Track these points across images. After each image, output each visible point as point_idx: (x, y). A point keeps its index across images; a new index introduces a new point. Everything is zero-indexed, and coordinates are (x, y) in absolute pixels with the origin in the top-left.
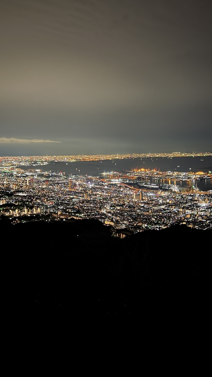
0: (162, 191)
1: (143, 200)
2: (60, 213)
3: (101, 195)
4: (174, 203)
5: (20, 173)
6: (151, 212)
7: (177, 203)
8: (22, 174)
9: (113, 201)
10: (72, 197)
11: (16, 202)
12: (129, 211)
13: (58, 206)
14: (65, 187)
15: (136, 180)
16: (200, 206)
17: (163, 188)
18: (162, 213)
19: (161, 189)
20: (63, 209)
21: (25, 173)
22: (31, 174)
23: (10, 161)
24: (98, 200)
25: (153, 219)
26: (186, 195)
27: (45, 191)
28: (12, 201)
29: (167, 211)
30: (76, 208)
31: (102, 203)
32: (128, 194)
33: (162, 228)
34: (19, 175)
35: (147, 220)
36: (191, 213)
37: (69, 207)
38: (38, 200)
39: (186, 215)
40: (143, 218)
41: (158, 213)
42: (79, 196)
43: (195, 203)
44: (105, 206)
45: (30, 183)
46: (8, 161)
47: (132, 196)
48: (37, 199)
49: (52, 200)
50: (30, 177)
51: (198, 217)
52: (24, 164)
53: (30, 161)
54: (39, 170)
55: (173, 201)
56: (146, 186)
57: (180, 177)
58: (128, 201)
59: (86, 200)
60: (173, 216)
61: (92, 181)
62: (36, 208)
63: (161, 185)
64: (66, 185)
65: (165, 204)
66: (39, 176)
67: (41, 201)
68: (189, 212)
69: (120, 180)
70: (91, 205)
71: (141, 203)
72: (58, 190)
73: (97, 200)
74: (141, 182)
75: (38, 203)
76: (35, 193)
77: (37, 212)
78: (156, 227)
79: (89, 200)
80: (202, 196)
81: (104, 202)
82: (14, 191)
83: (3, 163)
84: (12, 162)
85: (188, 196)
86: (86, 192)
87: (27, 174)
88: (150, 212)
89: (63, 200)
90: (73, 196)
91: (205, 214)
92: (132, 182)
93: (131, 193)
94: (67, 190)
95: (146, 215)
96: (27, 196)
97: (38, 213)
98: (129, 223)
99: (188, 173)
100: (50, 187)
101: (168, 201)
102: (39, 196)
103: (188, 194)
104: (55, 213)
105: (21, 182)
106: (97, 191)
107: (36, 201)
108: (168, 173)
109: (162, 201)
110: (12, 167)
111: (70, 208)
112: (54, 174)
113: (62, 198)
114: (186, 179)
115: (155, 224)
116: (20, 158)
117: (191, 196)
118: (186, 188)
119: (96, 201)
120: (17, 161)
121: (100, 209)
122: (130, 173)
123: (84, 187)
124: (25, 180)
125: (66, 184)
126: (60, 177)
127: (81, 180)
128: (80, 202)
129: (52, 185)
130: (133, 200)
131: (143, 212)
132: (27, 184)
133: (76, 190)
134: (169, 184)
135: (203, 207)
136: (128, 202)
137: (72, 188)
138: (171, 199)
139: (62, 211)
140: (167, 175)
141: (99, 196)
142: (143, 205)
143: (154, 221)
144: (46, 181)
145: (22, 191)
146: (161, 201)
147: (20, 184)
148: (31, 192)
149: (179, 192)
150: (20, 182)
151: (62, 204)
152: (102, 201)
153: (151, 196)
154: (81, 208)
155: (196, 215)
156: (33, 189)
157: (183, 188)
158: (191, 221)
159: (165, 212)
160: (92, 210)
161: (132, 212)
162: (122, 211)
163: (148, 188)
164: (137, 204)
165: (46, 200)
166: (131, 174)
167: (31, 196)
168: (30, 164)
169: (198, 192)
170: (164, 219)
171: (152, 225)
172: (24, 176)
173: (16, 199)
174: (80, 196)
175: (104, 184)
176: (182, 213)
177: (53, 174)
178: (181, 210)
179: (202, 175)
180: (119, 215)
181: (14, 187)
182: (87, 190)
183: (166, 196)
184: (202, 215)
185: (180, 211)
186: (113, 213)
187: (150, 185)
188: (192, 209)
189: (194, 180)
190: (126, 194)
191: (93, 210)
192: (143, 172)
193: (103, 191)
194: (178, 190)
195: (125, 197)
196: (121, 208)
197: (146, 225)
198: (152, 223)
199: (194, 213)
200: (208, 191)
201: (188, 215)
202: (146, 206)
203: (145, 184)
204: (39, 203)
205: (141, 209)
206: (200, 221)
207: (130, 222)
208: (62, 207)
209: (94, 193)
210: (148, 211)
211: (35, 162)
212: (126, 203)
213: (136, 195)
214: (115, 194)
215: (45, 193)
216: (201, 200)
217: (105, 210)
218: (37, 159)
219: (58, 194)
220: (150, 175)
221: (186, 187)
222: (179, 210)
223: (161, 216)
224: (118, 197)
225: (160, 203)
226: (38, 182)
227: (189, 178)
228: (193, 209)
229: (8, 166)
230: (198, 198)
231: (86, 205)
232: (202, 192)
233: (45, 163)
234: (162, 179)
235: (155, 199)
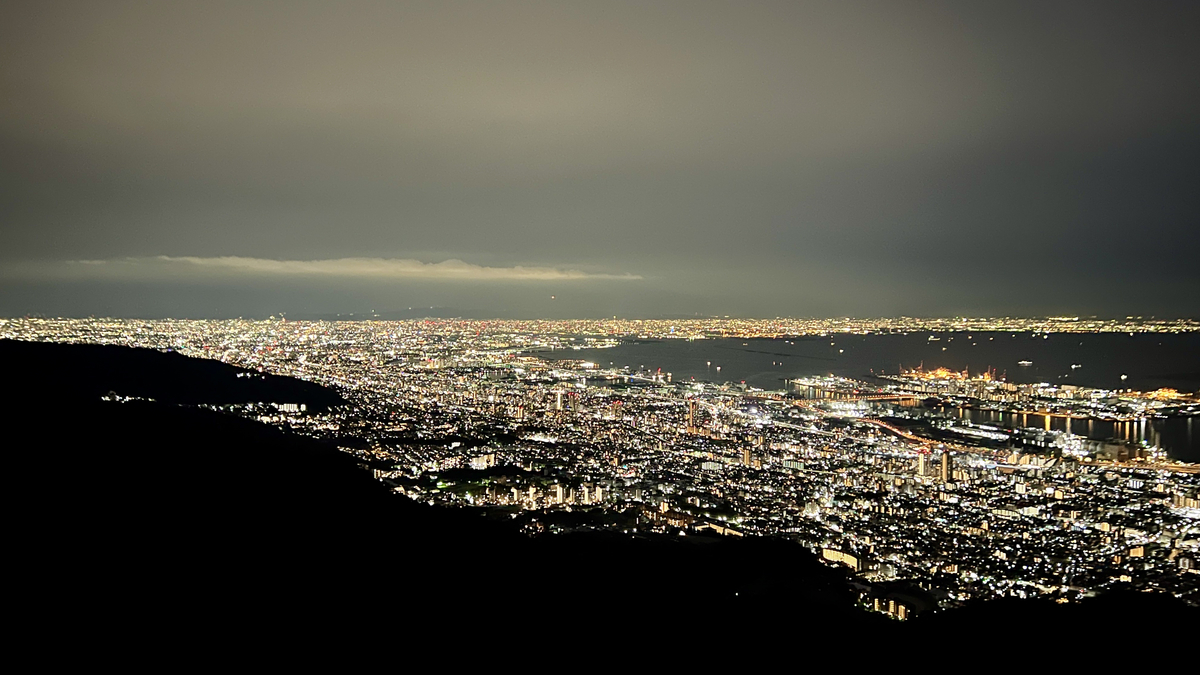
0: (1022, 454)
1: (951, 480)
2: (667, 509)
3: (797, 457)
4: (1074, 500)
5: (534, 372)
6: (990, 527)
7: (1085, 499)
8: (540, 375)
9: (842, 480)
10: (697, 454)
11: (526, 463)
12: (905, 520)
13: (657, 485)
14: (674, 421)
15: (920, 407)
16: (1180, 518)
17: (1025, 441)
18: (1032, 534)
19: (1019, 444)
20: (673, 497)
21: (550, 373)
22: (567, 375)
23: (506, 333)
24: (790, 472)
25: (997, 553)
26: (1116, 472)
27: (613, 431)
28: (514, 459)
29: (1050, 527)
30: (716, 496)
31: (803, 485)
32: (897, 458)
33: (1038, 590)
34: (533, 377)
35: (978, 555)
36: (1145, 541)
37: (694, 489)
38: (592, 461)
39: (1128, 548)
40: (959, 549)
41: (1015, 535)
42: (721, 454)
43: (1157, 503)
44: (817, 496)
45: (565, 402)
46: (498, 333)
47: (910, 464)
48: (588, 455)
49: (635, 461)
50: (565, 384)
51: (1177, 559)
52: (545, 345)
53: (562, 336)
54: (591, 365)
55: (1067, 491)
56: (958, 433)
57: (1088, 404)
58: (898, 483)
59: (746, 471)
60: (1075, 547)
61: (762, 405)
62: (592, 485)
63: (1016, 432)
64: (677, 414)
65: (1039, 503)
66: (591, 381)
67: (602, 465)
68: (1136, 536)
69: (862, 405)
70: (766, 488)
71: (947, 492)
72: (653, 430)
73: (784, 471)
74: (939, 415)
75: (593, 469)
76: (580, 437)
77: (592, 500)
78: (1016, 587)
79: (757, 469)
80: (1181, 478)
81: (810, 482)
82: (518, 428)
83: (484, 339)
84: (512, 336)
85: (1125, 475)
86: (744, 441)
87: (556, 374)
88: (985, 525)
89: (670, 465)
90: (701, 451)
92: (906, 415)
93: (906, 454)
94: (683, 431)
95: (970, 539)
96: (557, 443)
97: (596, 504)
98: (907, 563)
99: (1118, 392)
100: (628, 419)
101: (1049, 491)
102: (595, 448)
103: (1124, 471)
104: (648, 507)
105: (539, 399)
106: (783, 441)
107: (586, 462)
108: (1037, 388)
109: (1027, 490)
110: (511, 351)
111: (695, 494)
112: (639, 376)
113: (667, 457)
114: (1109, 414)
115: (1011, 575)
116: (534, 326)
117: (1136, 476)
118: (1116, 447)
119: (784, 475)
120: (524, 334)
121: (801, 504)
122: (897, 383)
123: (738, 425)
124: (551, 394)
125: (677, 410)
126: (655, 386)
127: (725, 401)
128: (726, 475)
129: (634, 414)
130: (918, 480)
131: (959, 524)
132: (556, 406)
133: (712, 432)
134: (1044, 428)
135: (1194, 520)
136: (899, 487)
137: (697, 427)
138: (1060, 484)
139: (673, 503)
140: (1034, 398)
141: (791, 457)
142: (954, 500)
143: (1002, 561)
144: (614, 398)
145: (544, 430)
146: (1021, 489)
147: (537, 405)
148: (571, 431)
149: (1089, 460)
150: (534, 400)
151: (668, 478)
152: (801, 475)
153: (981, 469)
154: (731, 494)
155: (1168, 552)
156: (576, 423)
157: (1102, 447)
158: (1150, 571)
159: (1044, 533)
160: (771, 507)
161: (916, 522)
162: (879, 517)
163: (967, 440)
164: (934, 495)
165: (616, 460)
166: (901, 387)
167: (569, 446)
168: (563, 345)
169: (1165, 464)
170: (1042, 557)
171: (999, 578)
172: (546, 382)
173: (524, 453)
174: (727, 456)
175: (805, 417)
176: (1112, 540)
177: (634, 377)
178: (1105, 527)
179: (1173, 401)
180: (869, 532)
181: (518, 415)
182: (747, 435)
183: (1039, 473)
184: (1195, 551)
185: (1103, 533)
186: (847, 522)
187: (973, 427)
188: (1150, 529)
189: (1143, 420)
190: (889, 457)
191: (775, 505)
192: (943, 382)
193: (804, 443)
194: (1086, 453)
195: (886, 465)
196: (874, 507)
197: (974, 576)
198: (997, 570)
199: (1158, 542)
201: (1133, 547)
202: (967, 504)
203: (954, 426)
204: (596, 469)
205: (948, 516)
206: (1187, 573)
207: (910, 559)
208: (670, 490)
209: (774, 447)
210: (978, 525)
211: (580, 340)
212: (889, 487)
213: (926, 463)
214: (847, 453)
215: (611, 438)
216: (1181, 494)
217: (818, 507)
218: (586, 330)
219: (652, 444)
220: (970, 393)
221: (1117, 444)
222: (1097, 526)
223: (1027, 546)
224: (860, 464)
225: (1018, 498)
226: (589, 400)
227: (1123, 411)
228: (1155, 529)
229: (500, 348)
230: (1167, 486)
231: (747, 487)
232: (1182, 464)
233: (610, 343)
234: (1018, 409)
235: (1000, 479)
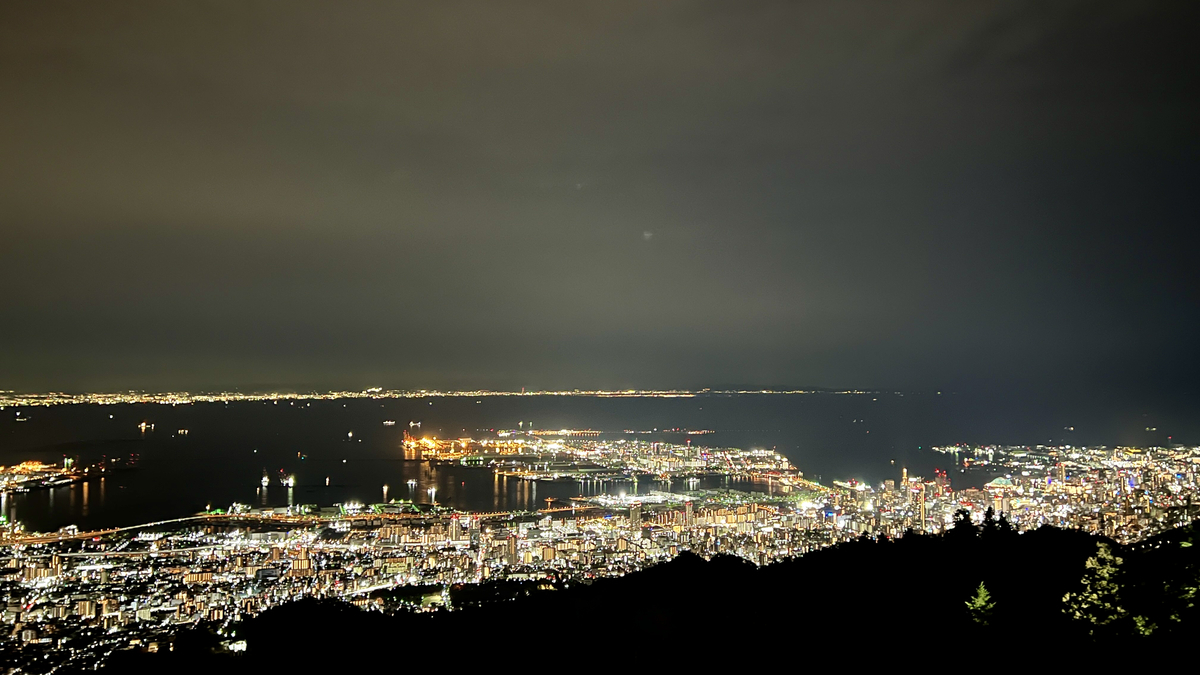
16: (28, 590)
43: (8, 580)
80: (34, 549)
91: (50, 616)
135: (42, 590)
169: (21, 538)
179: (36, 473)
184: (39, 620)
200: (61, 530)
216: (33, 566)
232: (37, 535)
